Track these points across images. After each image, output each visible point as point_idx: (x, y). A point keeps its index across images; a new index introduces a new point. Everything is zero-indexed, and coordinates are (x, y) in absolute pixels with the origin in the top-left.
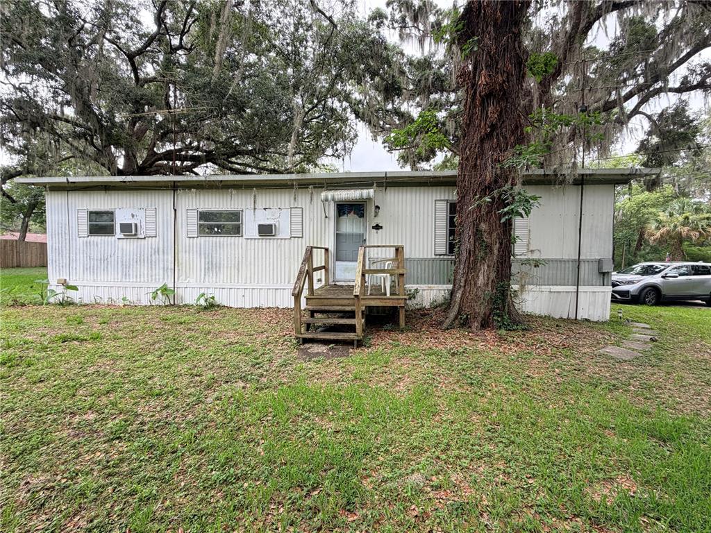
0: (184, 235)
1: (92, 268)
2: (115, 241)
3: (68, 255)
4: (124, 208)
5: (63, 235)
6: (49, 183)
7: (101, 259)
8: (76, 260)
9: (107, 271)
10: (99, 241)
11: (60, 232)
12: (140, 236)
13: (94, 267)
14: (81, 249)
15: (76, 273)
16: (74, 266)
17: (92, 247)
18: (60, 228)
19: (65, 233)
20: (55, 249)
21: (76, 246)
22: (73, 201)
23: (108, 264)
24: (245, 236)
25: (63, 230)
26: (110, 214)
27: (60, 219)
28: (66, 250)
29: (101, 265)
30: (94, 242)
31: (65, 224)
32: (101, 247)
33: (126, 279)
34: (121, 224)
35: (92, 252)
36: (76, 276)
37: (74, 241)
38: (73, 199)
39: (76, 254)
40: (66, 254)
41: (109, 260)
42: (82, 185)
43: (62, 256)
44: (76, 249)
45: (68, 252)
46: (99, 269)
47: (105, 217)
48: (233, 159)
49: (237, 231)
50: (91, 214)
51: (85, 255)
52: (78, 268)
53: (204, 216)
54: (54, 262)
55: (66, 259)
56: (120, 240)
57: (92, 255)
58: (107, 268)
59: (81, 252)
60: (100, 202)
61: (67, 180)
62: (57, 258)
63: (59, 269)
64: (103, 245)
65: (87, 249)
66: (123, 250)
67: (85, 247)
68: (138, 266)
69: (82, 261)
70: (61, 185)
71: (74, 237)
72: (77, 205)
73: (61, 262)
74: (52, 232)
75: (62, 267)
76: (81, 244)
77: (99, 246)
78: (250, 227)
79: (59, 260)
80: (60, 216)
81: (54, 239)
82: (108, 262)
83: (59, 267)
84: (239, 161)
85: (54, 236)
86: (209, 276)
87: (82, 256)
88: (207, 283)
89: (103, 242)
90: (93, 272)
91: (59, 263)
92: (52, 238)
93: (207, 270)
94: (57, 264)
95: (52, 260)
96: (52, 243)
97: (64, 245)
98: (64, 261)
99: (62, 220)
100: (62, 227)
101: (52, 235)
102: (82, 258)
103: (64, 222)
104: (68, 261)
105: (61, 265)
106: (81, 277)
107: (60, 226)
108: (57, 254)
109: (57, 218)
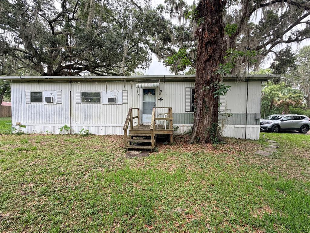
0: (75, 102)
1: (32, 118)
2: (43, 105)
3: (21, 112)
4: (47, 91)
5: (19, 102)
6: (12, 79)
7: (36, 114)
8: (25, 114)
9: (40, 119)
10: (36, 105)
11: (17, 101)
12: (54, 103)
13: (33, 117)
14: (27, 109)
16: (24, 117)
17: (32, 108)
18: (17, 99)
20: (15, 109)
21: (25, 107)
22: (24, 88)
23: (40, 116)
24: (102, 103)
25: (19, 100)
26: (41, 93)
27: (18, 95)
28: (20, 109)
29: (36, 116)
30: (33, 105)
31: (20, 98)
32: (36, 108)
33: (48, 122)
34: (46, 98)
35: (32, 110)
36: (25, 121)
37: (24, 105)
38: (24, 86)
39: (25, 111)
40: (20, 111)
41: (40, 113)
42: (28, 80)
43: (18, 112)
44: (25, 109)
45: (21, 110)
46: (36, 118)
47: (39, 95)
48: (97, 69)
49: (99, 101)
50: (32, 93)
51: (29, 112)
52: (26, 117)
53: (83, 94)
54: (15, 115)
55: (20, 114)
56: (46, 105)
57: (32, 112)
58: (39, 117)
59: (27, 110)
60: (36, 88)
61: (21, 77)
63: (17, 118)
64: (37, 107)
65: (30, 109)
66: (46, 109)
67: (29, 108)
68: (54, 117)
69: (28, 114)
70: (18, 80)
71: (24, 104)
72: (25, 89)
73: (18, 114)
74: (14, 101)
75: (19, 117)
76: (27, 107)
77: (36, 107)
78: (104, 99)
79: (17, 114)
80: (17, 94)
82: (40, 115)
83: (17, 117)
84: (100, 70)
85: (14, 103)
86: (86, 121)
87: (27, 112)
88: (85, 124)
89: (37, 106)
90: (33, 119)
91: (17, 115)
92: (14, 104)
93: (85, 118)
94: (16, 115)
95: (14, 114)
96: (14, 106)
97: (19, 107)
98: (19, 115)
99: (18, 96)
100: (18, 99)
101: (13, 103)
102: (28, 113)
103: (19, 97)
104: (21, 114)
105: (18, 116)
106: (27, 122)
107: (17, 98)
108: (16, 111)
109: (16, 95)
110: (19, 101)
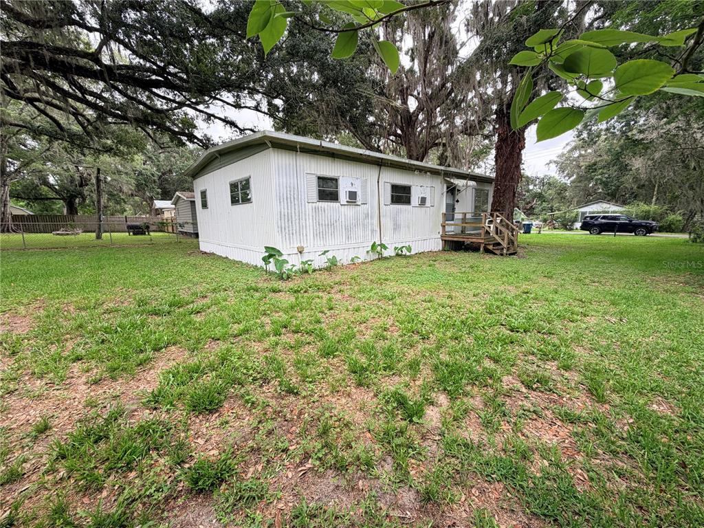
0: (383, 203)
1: (321, 234)
2: (339, 207)
3: (297, 221)
5: (292, 199)
7: (328, 225)
8: (306, 226)
10: (326, 207)
11: (289, 196)
13: (322, 232)
14: (311, 215)
15: (307, 240)
16: (305, 232)
17: (320, 212)
18: (288, 192)
19: (294, 198)
20: (284, 215)
21: (305, 211)
22: (302, 164)
23: (334, 229)
24: (412, 205)
25: (292, 193)
26: (335, 181)
27: (288, 182)
28: (295, 216)
29: (328, 230)
30: (321, 207)
31: (294, 188)
32: (328, 213)
33: (348, 241)
35: (320, 218)
36: (307, 243)
37: (303, 207)
38: (301, 161)
39: (306, 220)
41: (335, 225)
43: (292, 223)
44: (305, 215)
45: (297, 218)
46: (327, 234)
47: (330, 184)
49: (408, 201)
50: (321, 179)
51: (314, 221)
52: (308, 234)
54: (283, 230)
55: (296, 226)
56: (343, 207)
57: (320, 221)
58: (334, 232)
59: (311, 217)
60: (328, 169)
62: (287, 224)
63: (290, 237)
64: (329, 211)
65: (316, 215)
66: (345, 215)
67: (314, 213)
68: (356, 230)
69: (311, 228)
70: (288, 143)
71: (303, 203)
72: (305, 169)
73: (291, 229)
74: (280, 196)
75: (293, 234)
76: (311, 210)
79: (288, 227)
80: (288, 179)
81: (282, 203)
83: (289, 234)
85: (282, 200)
87: (311, 221)
89: (329, 208)
90: (323, 237)
91: (289, 231)
92: (280, 202)
93: (395, 229)
94: (287, 231)
95: (281, 228)
96: (281, 209)
97: (293, 210)
98: (294, 229)
99: (290, 183)
100: (290, 191)
101: (280, 200)
102: (311, 224)
103: (292, 185)
104: (298, 228)
105: (291, 232)
106: (312, 244)
107: (288, 189)
108: (286, 220)
109: (285, 180)
110: (292, 197)
